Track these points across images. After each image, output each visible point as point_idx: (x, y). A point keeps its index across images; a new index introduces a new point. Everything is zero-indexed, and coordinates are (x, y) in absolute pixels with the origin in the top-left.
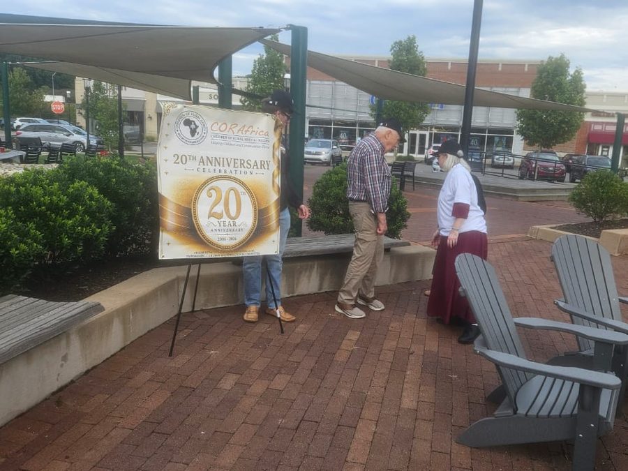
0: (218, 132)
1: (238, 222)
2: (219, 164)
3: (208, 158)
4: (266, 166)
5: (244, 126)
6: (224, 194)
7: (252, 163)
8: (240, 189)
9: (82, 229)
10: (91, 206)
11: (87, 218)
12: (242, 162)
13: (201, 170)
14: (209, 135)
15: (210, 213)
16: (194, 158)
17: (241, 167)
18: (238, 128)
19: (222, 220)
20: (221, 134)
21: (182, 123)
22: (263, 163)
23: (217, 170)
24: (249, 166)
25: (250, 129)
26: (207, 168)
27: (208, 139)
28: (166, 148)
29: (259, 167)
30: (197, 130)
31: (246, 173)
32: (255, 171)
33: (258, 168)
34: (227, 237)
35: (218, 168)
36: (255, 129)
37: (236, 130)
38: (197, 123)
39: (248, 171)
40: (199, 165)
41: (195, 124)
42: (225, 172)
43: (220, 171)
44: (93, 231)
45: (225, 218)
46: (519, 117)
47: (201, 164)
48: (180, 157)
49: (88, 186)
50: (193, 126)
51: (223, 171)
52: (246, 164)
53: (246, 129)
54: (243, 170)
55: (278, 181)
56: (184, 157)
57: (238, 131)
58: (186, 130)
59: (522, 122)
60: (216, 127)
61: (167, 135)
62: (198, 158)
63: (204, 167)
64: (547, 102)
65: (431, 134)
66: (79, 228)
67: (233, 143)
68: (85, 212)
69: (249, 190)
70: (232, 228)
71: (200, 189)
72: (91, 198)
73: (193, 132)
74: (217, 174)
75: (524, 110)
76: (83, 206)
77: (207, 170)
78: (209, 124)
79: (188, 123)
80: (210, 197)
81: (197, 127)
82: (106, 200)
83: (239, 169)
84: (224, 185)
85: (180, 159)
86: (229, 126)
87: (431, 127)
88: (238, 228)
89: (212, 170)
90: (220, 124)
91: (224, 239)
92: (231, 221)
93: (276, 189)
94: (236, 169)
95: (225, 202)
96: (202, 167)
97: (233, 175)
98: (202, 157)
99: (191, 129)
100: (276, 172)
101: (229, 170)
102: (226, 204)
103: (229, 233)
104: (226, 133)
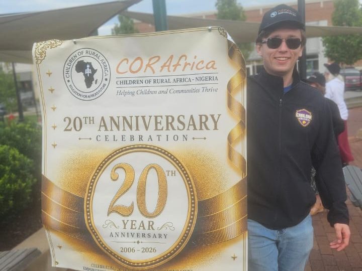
0: (129, 74)
1: (158, 222)
2: (131, 127)
3: (112, 118)
4: (210, 123)
5: (172, 57)
6: (137, 176)
7: (186, 121)
8: (166, 165)
9: (11, 186)
10: (15, 165)
11: (13, 176)
12: (170, 120)
13: (103, 138)
14: (114, 80)
15: (111, 206)
16: (92, 120)
17: (167, 129)
18: (161, 63)
19: (130, 218)
20: (133, 77)
21: (74, 68)
22: (204, 119)
23: (128, 138)
24: (181, 127)
25: (182, 62)
26: (110, 134)
27: (113, 88)
28: (54, 109)
29: (198, 127)
30: (96, 76)
31: (176, 138)
32: (191, 133)
33: (195, 129)
34: (137, 247)
35: (128, 133)
36: (190, 60)
37: (157, 67)
38: (96, 65)
39: (180, 134)
40: (99, 130)
41: (91, 68)
42: (141, 138)
43: (132, 138)
44: (20, 186)
45: (137, 216)
46: (324, 43)
47: (103, 129)
48: (72, 121)
49: (9, 149)
50: (88, 71)
51: (137, 138)
52: (176, 124)
53: (174, 62)
54: (171, 133)
55: (242, 148)
56: (77, 120)
57: (162, 67)
58: (79, 79)
59: (327, 47)
60: (124, 67)
61: (52, 91)
62: (98, 121)
63: (107, 133)
64: (345, 28)
65: (253, 67)
66: (9, 185)
67: (152, 89)
68: (12, 171)
69: (181, 167)
70: (147, 232)
71: (101, 167)
72: (14, 158)
73: (89, 81)
74: (128, 143)
75: (328, 37)
76: (9, 165)
77: (111, 138)
78: (113, 65)
79: (81, 67)
80: (114, 180)
81: (94, 71)
82: (26, 158)
83: (164, 133)
84: (138, 161)
85: (72, 125)
86: (146, 62)
87: (253, 61)
88: (157, 232)
89: (119, 138)
90: (131, 61)
91: (133, 250)
92: (146, 221)
93: (237, 162)
94: (159, 133)
95: (139, 189)
96: (103, 132)
97: (155, 143)
98: (103, 118)
99: (85, 75)
100: (237, 133)
101: (148, 135)
102: (141, 192)
103: (141, 239)
104: (141, 73)
